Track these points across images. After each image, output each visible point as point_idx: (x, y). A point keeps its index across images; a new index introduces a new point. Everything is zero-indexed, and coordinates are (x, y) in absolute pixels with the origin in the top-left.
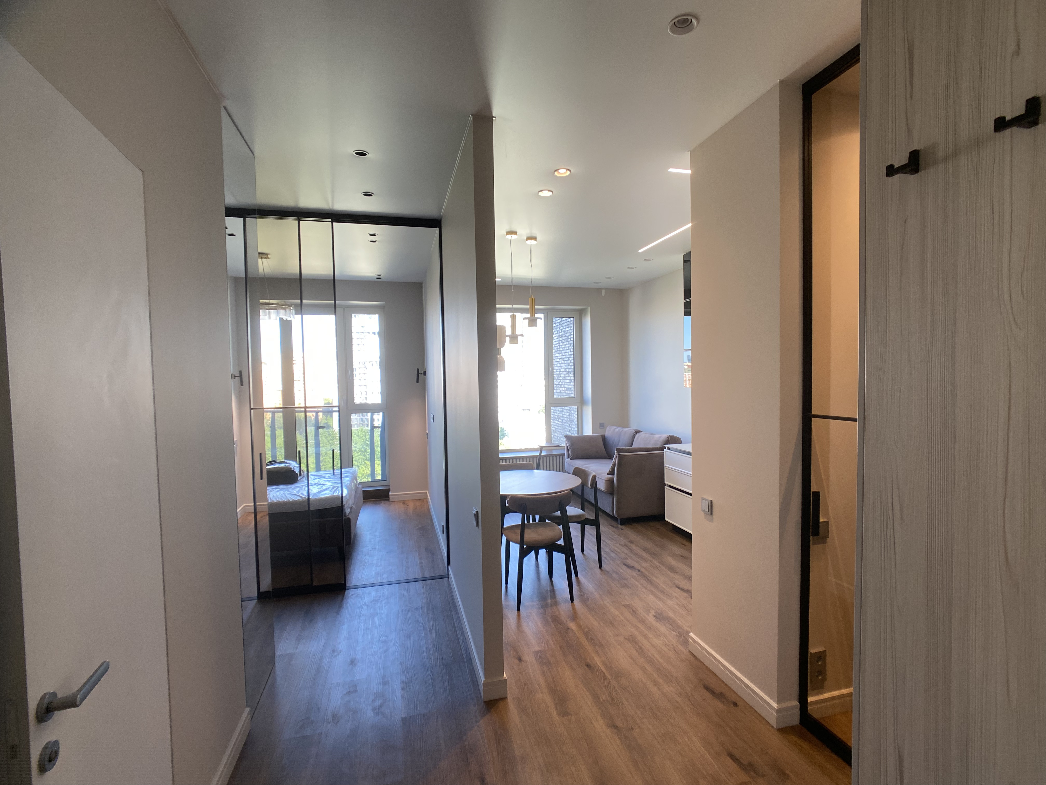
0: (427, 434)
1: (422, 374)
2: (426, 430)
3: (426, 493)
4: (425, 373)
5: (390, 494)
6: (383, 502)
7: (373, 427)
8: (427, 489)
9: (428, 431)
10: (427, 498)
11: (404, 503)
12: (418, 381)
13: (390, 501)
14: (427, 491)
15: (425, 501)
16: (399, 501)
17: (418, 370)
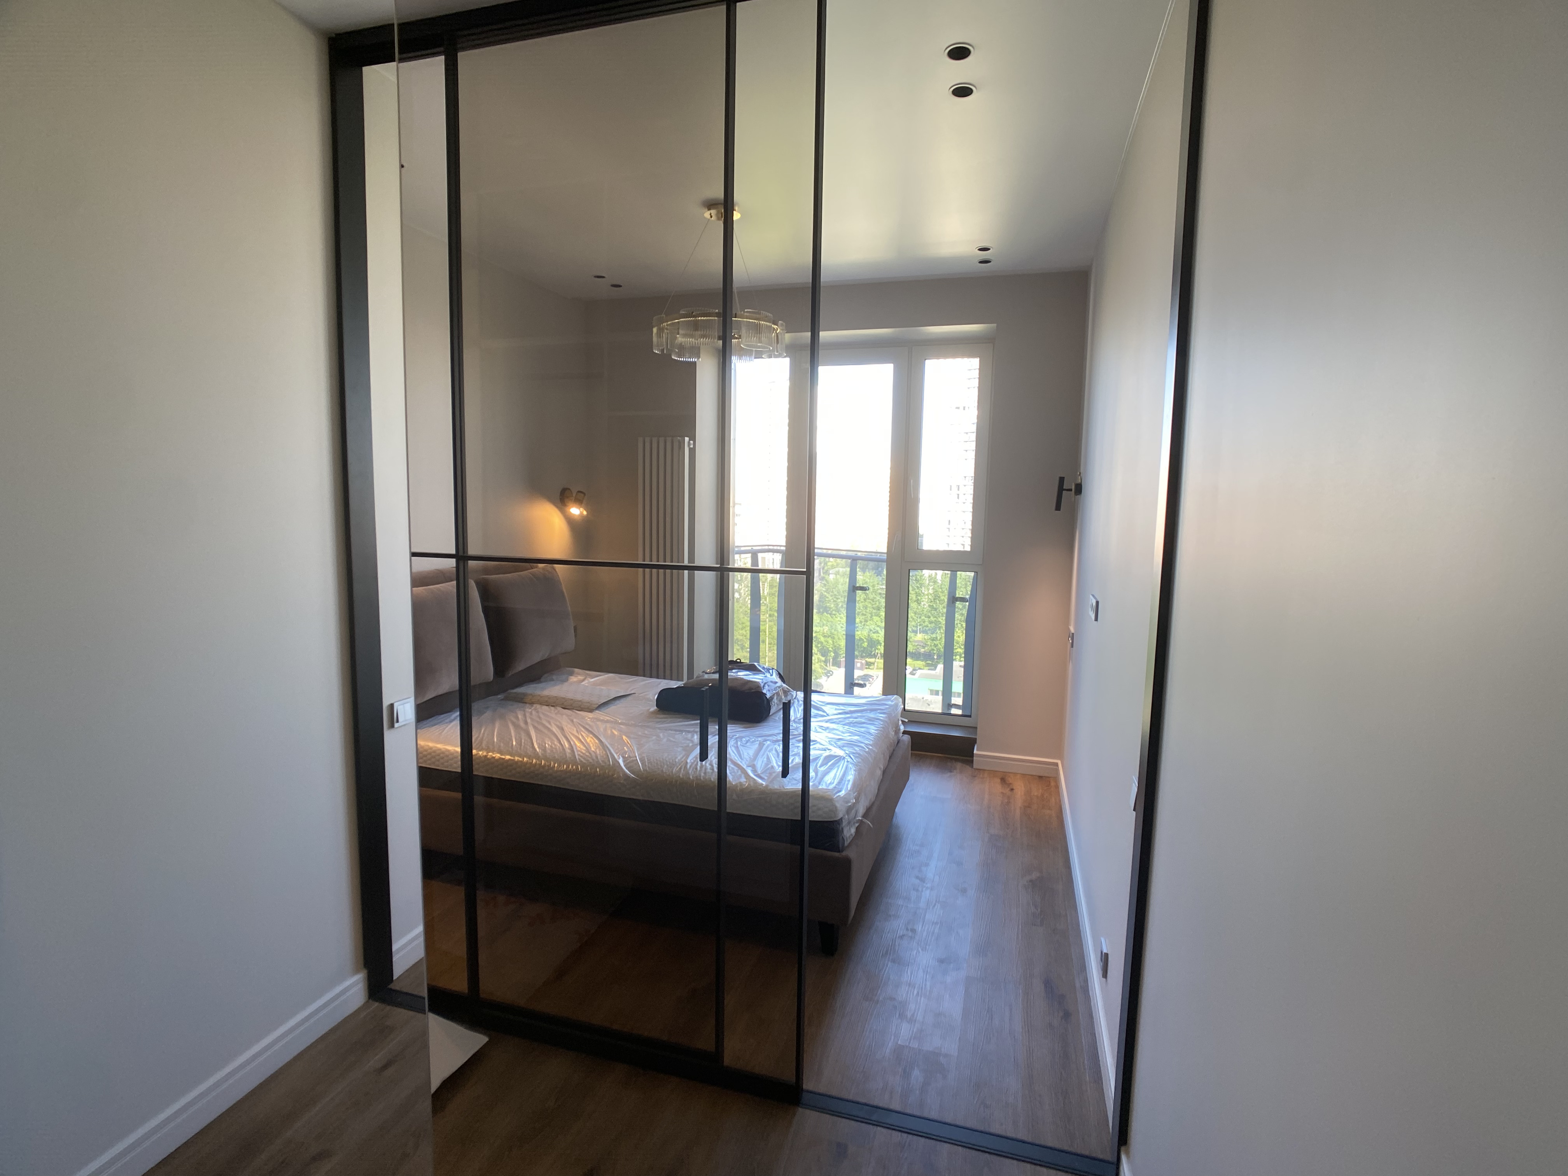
0: (1072, 636)
1: (1071, 490)
2: (1067, 623)
3: (1057, 764)
4: (1079, 489)
5: (975, 752)
6: (959, 765)
7: (953, 599)
8: (1060, 757)
9: (1075, 629)
10: (1057, 779)
11: (1003, 780)
12: (1058, 508)
13: (975, 766)
14: (1059, 762)
15: (1053, 784)
16: (993, 773)
17: (1062, 480)
